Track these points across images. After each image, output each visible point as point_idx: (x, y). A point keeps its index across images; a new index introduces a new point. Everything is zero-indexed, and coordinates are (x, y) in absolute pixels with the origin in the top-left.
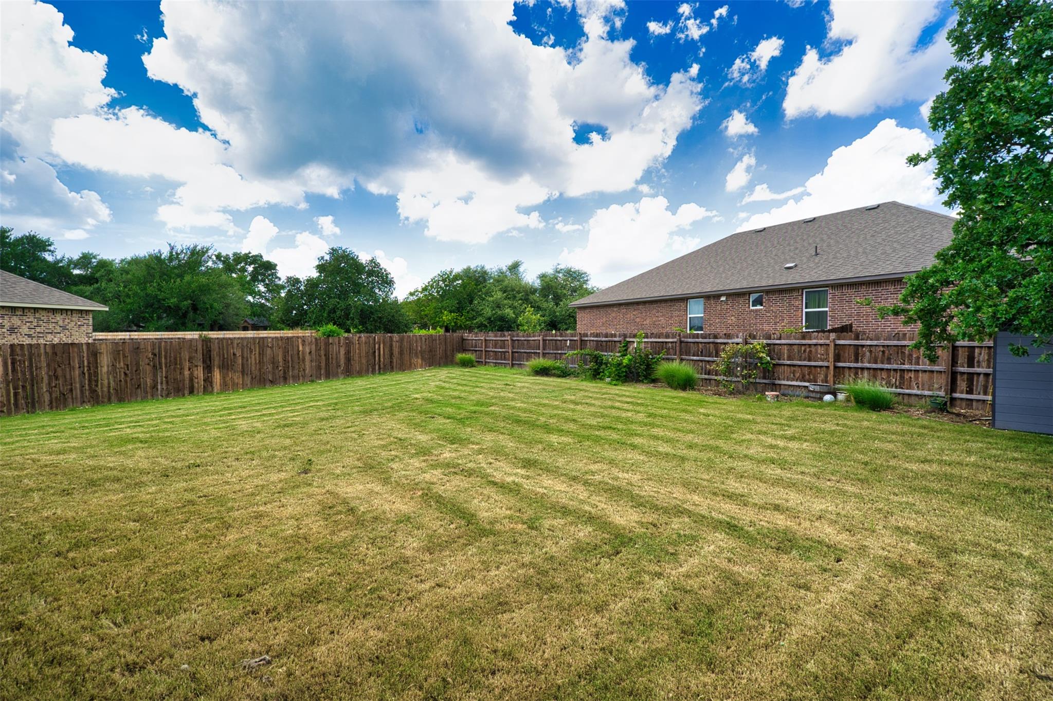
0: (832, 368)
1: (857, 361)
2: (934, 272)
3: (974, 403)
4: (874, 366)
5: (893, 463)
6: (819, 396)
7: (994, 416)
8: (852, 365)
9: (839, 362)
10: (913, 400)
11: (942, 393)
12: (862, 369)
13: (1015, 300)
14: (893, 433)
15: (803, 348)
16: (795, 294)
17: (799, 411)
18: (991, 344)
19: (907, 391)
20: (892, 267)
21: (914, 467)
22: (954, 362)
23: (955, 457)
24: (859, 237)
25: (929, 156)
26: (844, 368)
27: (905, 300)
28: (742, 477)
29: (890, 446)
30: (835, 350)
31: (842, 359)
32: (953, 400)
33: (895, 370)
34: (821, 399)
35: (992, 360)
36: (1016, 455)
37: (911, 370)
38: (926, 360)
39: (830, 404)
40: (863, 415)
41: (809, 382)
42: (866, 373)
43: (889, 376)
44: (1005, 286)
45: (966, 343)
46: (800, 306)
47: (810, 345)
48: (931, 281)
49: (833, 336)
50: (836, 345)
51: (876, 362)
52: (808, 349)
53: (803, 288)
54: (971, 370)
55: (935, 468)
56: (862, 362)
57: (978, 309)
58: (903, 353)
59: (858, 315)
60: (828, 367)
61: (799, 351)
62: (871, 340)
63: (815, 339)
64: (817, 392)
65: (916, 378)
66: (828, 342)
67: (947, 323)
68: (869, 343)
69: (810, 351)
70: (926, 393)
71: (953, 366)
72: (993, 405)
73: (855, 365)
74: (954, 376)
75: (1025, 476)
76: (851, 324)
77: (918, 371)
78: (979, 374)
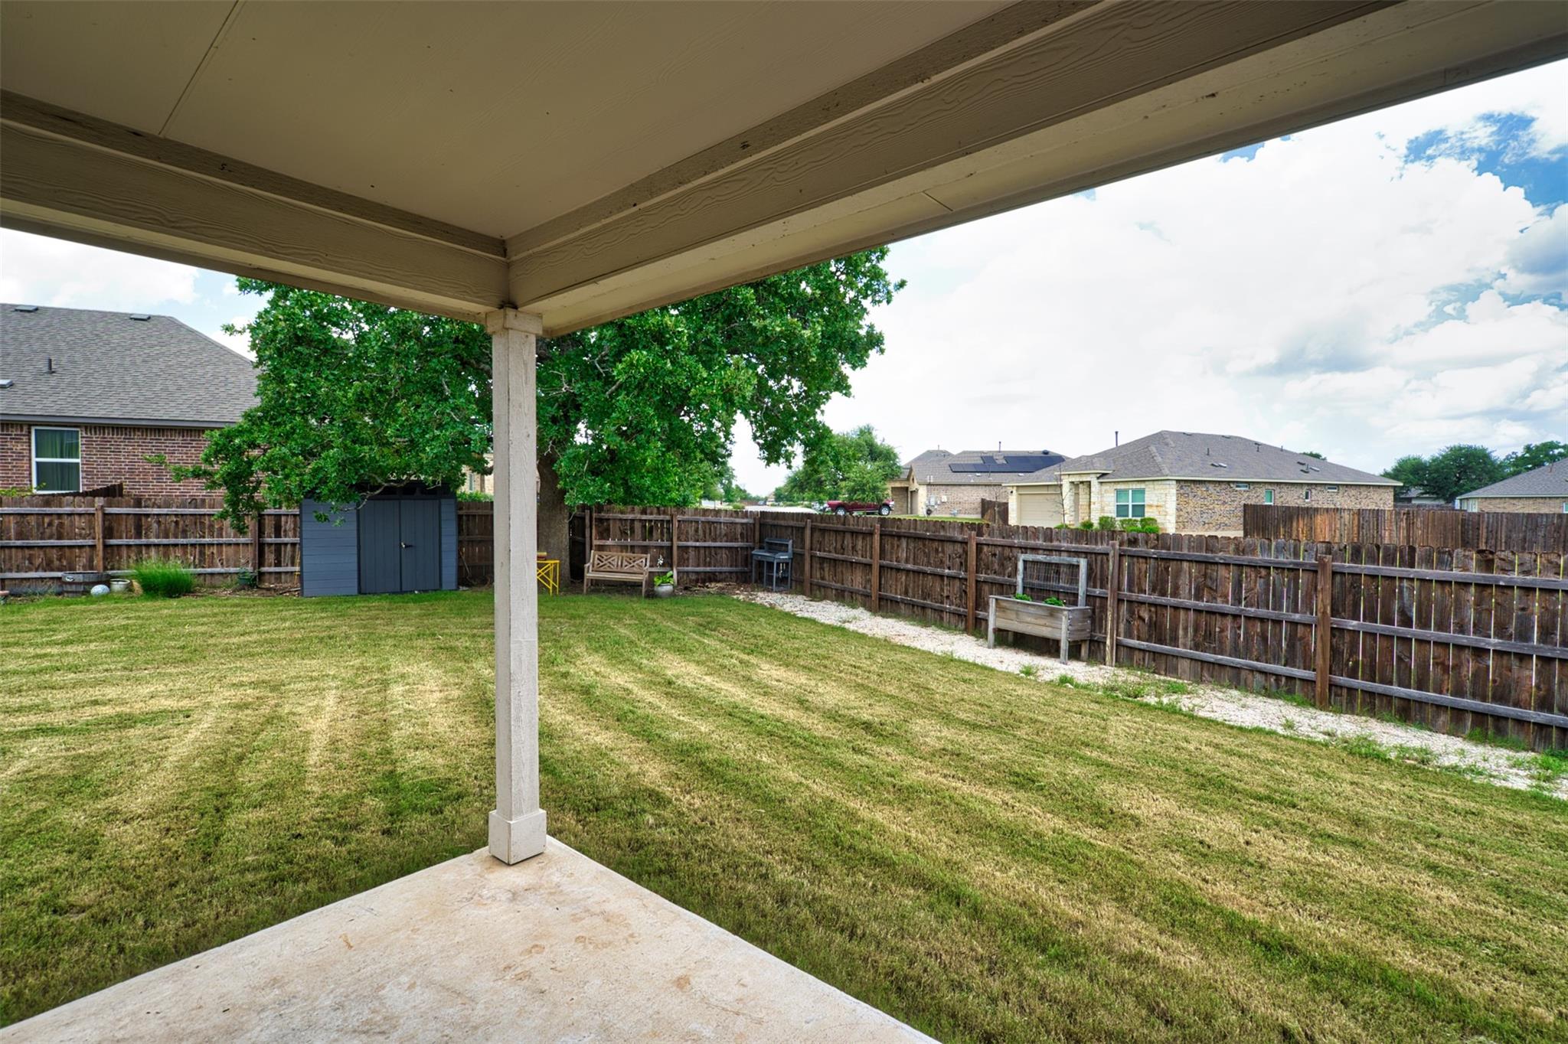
0: (100, 547)
1: (139, 535)
2: (240, 432)
3: (283, 576)
4: (165, 541)
5: (211, 641)
6: (83, 590)
7: (302, 586)
8: (132, 542)
9: (111, 538)
10: (218, 581)
11: (250, 569)
12: (148, 546)
13: (316, 471)
14: (203, 617)
15: (47, 520)
16: (14, 432)
17: (59, 611)
18: (297, 511)
19: (209, 570)
20: (178, 412)
21: (236, 640)
22: (261, 532)
23: (272, 626)
24: (123, 357)
25: (244, 330)
26: (119, 546)
27: (207, 460)
28: (20, 691)
29: (203, 629)
30: (104, 521)
31: (115, 533)
32: (261, 574)
33: (193, 545)
34: (87, 592)
35: (298, 530)
36: (323, 615)
37: (213, 545)
38: (232, 532)
39: (103, 597)
40: (159, 603)
41: (59, 570)
42: (153, 552)
43: (185, 553)
44: (309, 455)
45: (272, 511)
46: (26, 453)
47: (59, 515)
48: (237, 441)
49: (99, 501)
50: (105, 515)
51: (167, 537)
52: (56, 522)
53: (30, 425)
54: (278, 540)
55: (255, 637)
56: (147, 537)
57: (287, 477)
58: (202, 523)
59: (131, 471)
60: (93, 547)
61: (40, 525)
62: (159, 507)
63: (68, 505)
64: (80, 584)
65: (220, 553)
66: (91, 510)
67: (255, 489)
68: (156, 511)
69: (61, 525)
70: (232, 570)
71: (260, 537)
72: (301, 577)
73: (138, 541)
74: (261, 547)
75: (330, 628)
76: (121, 485)
77: (221, 544)
78: (286, 544)
